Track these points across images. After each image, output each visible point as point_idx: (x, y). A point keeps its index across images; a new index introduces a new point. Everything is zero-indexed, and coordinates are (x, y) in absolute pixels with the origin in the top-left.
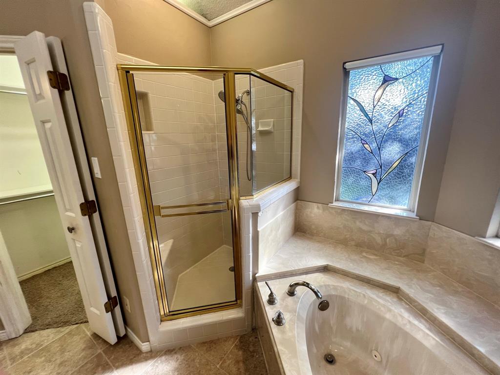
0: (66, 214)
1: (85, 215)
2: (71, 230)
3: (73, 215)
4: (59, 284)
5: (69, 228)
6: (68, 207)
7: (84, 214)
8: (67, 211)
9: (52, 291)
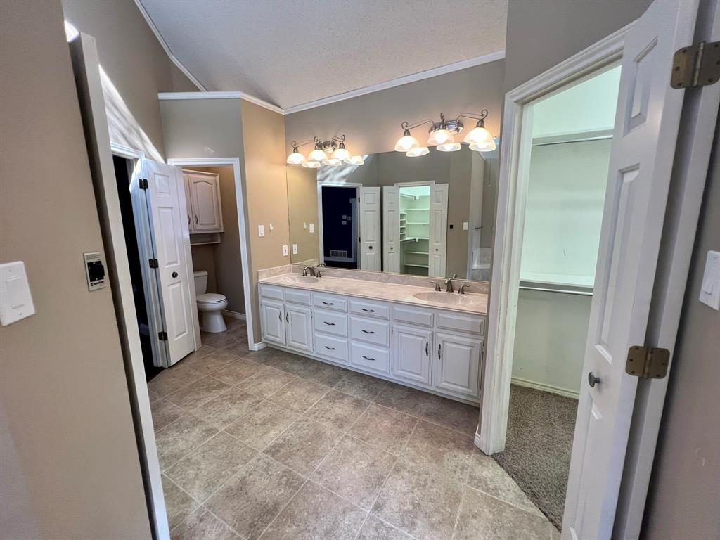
0: (596, 346)
1: (633, 373)
2: (594, 381)
3: (609, 358)
4: (551, 424)
5: (590, 376)
6: (604, 337)
7: (631, 370)
8: (599, 344)
9: (540, 428)
